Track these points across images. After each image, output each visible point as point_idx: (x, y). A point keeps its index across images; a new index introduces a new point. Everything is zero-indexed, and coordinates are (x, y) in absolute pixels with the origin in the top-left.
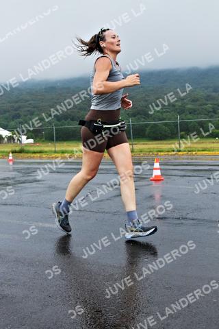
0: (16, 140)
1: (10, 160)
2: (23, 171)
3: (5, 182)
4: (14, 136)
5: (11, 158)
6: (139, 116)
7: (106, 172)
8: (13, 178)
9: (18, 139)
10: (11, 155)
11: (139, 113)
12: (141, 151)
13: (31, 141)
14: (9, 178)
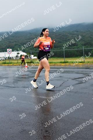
0: (29, 57)
1: (26, 67)
2: (32, 72)
3: (24, 77)
4: (28, 55)
5: (26, 65)
6: (87, 45)
7: (71, 72)
8: (28, 75)
9: (30, 57)
10: (26, 64)
11: (87, 44)
12: (88, 63)
13: (36, 57)
14: (26, 75)
